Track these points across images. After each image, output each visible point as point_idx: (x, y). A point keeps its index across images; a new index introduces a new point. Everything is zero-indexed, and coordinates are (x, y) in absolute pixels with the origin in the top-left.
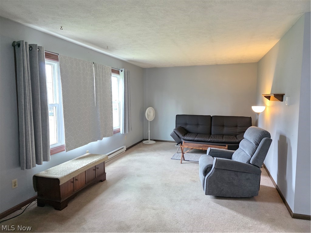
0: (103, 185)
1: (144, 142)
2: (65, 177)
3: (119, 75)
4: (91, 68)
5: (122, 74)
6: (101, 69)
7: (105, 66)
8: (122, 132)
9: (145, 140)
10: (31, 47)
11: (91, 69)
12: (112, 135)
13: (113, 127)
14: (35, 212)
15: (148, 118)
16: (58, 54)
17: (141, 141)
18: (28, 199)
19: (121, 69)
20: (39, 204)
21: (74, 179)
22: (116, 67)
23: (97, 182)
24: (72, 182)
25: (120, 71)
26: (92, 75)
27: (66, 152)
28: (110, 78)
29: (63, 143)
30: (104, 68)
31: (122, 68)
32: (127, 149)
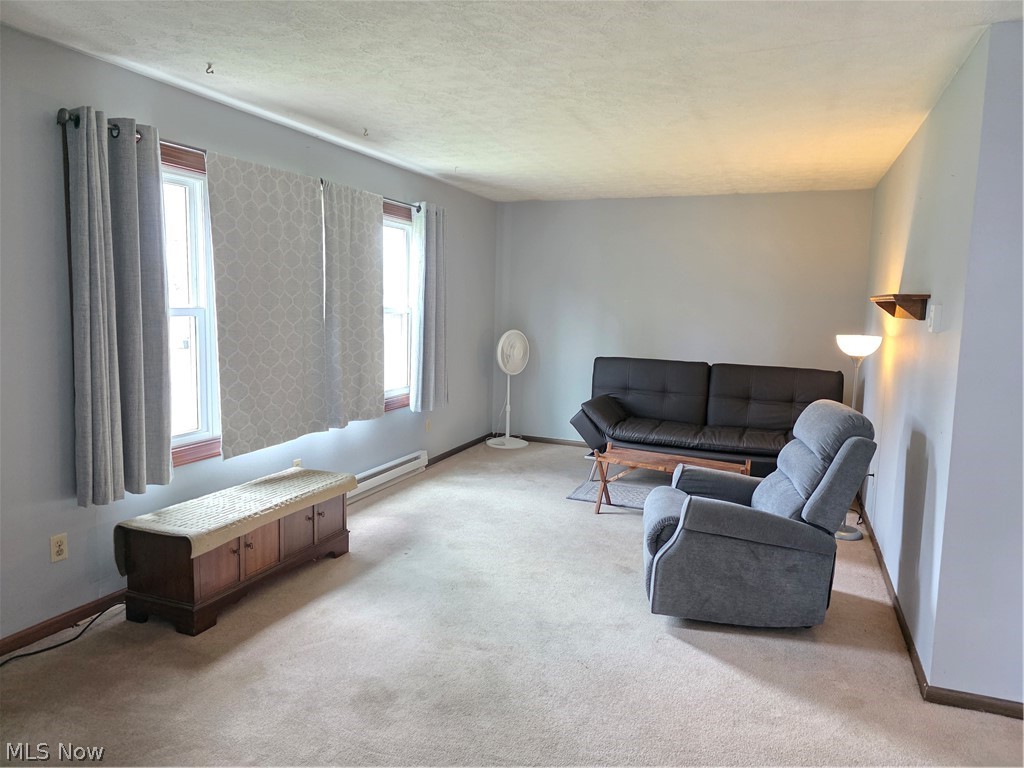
0: (336, 567)
1: (491, 442)
2: (210, 533)
3: (408, 223)
4: (314, 196)
5: (419, 219)
6: (347, 202)
7: (361, 193)
8: (414, 404)
9: (495, 436)
10: (115, 127)
11: (314, 202)
12: (378, 415)
13: (386, 389)
14: (116, 636)
15: (505, 366)
16: (205, 152)
17: (482, 440)
18: (100, 597)
19: (417, 204)
20: (133, 615)
21: (238, 542)
22: (399, 197)
23: (318, 559)
24: (235, 552)
25: (414, 210)
26: (316, 221)
27: (225, 458)
28: (378, 231)
29: (216, 431)
30: (359, 200)
31: (420, 201)
32: (433, 462)
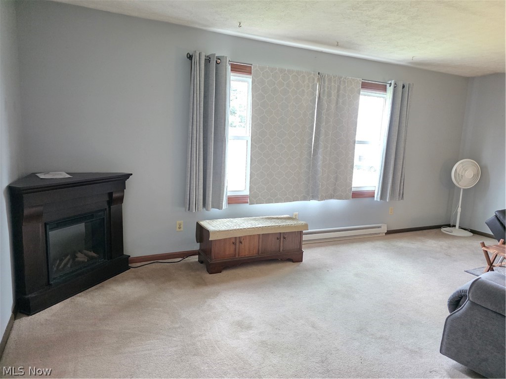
1: (443, 230)
2: (219, 232)
3: (385, 93)
4: (314, 82)
5: (390, 90)
6: (335, 83)
7: (345, 78)
8: (377, 197)
11: (314, 85)
13: (353, 186)
15: (458, 183)
16: (252, 65)
19: (390, 82)
21: (236, 240)
22: (377, 79)
24: (233, 243)
25: (388, 85)
27: (250, 204)
28: (358, 98)
30: (344, 82)
31: (391, 80)
32: (389, 232)
